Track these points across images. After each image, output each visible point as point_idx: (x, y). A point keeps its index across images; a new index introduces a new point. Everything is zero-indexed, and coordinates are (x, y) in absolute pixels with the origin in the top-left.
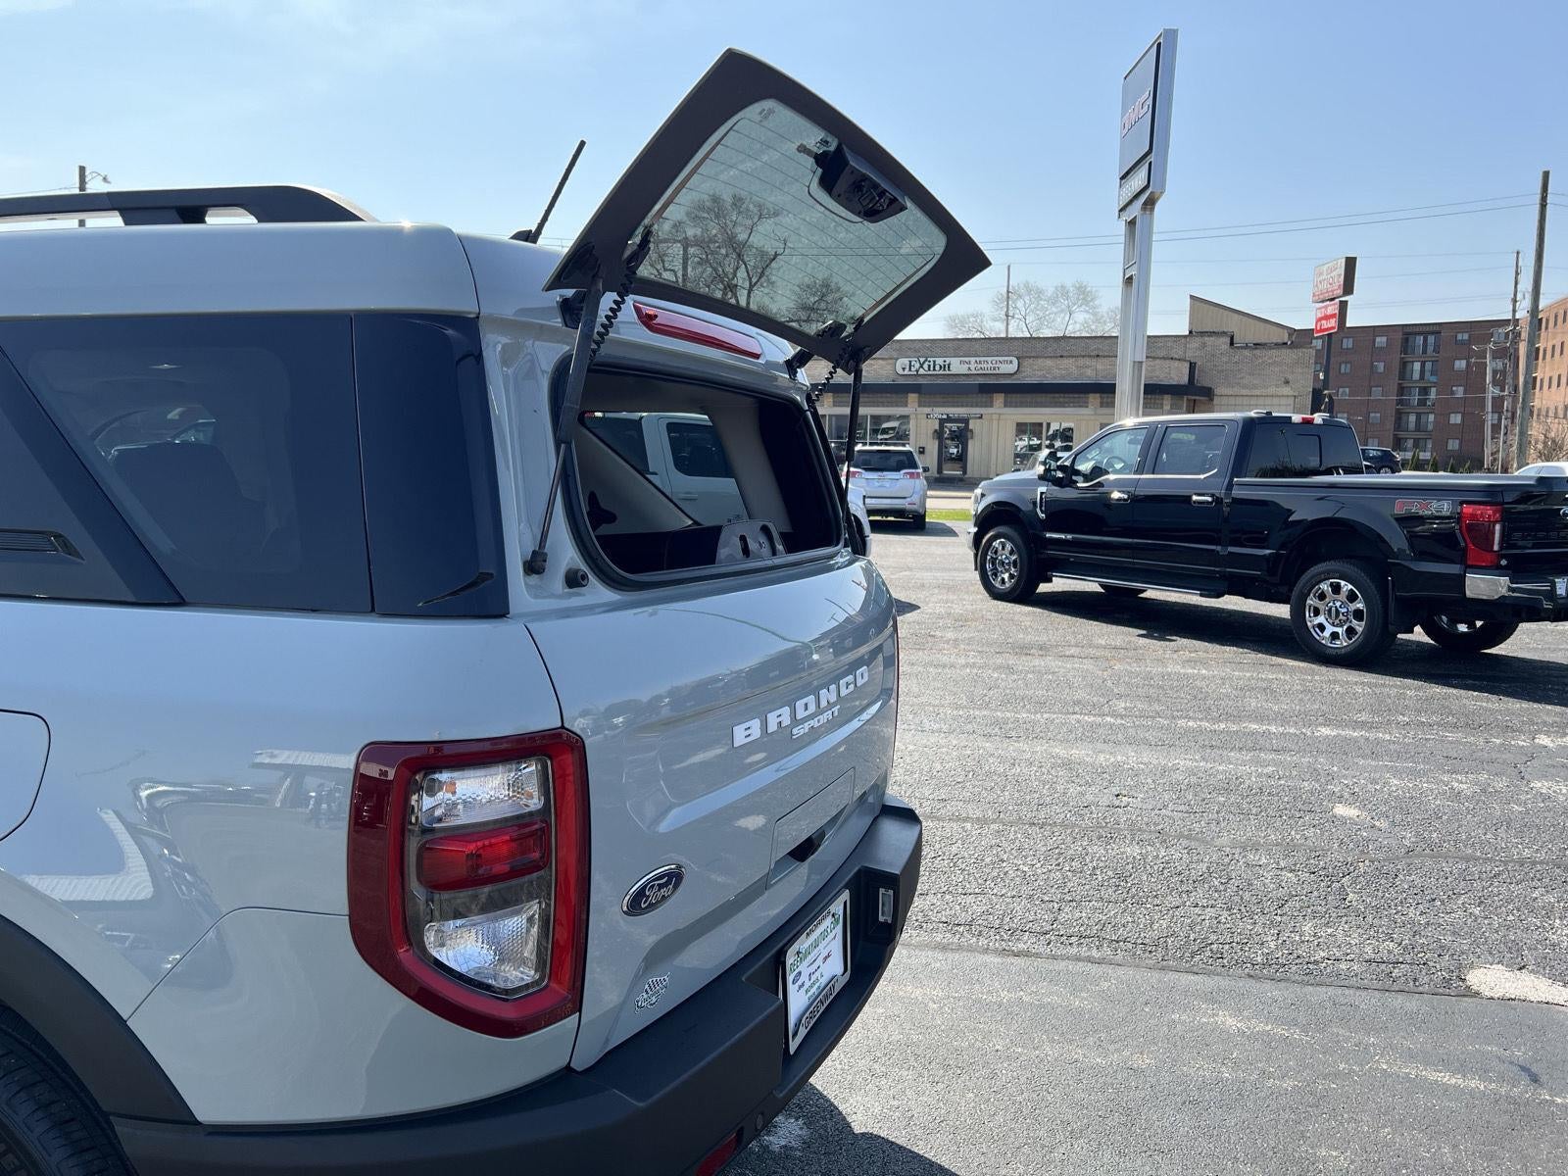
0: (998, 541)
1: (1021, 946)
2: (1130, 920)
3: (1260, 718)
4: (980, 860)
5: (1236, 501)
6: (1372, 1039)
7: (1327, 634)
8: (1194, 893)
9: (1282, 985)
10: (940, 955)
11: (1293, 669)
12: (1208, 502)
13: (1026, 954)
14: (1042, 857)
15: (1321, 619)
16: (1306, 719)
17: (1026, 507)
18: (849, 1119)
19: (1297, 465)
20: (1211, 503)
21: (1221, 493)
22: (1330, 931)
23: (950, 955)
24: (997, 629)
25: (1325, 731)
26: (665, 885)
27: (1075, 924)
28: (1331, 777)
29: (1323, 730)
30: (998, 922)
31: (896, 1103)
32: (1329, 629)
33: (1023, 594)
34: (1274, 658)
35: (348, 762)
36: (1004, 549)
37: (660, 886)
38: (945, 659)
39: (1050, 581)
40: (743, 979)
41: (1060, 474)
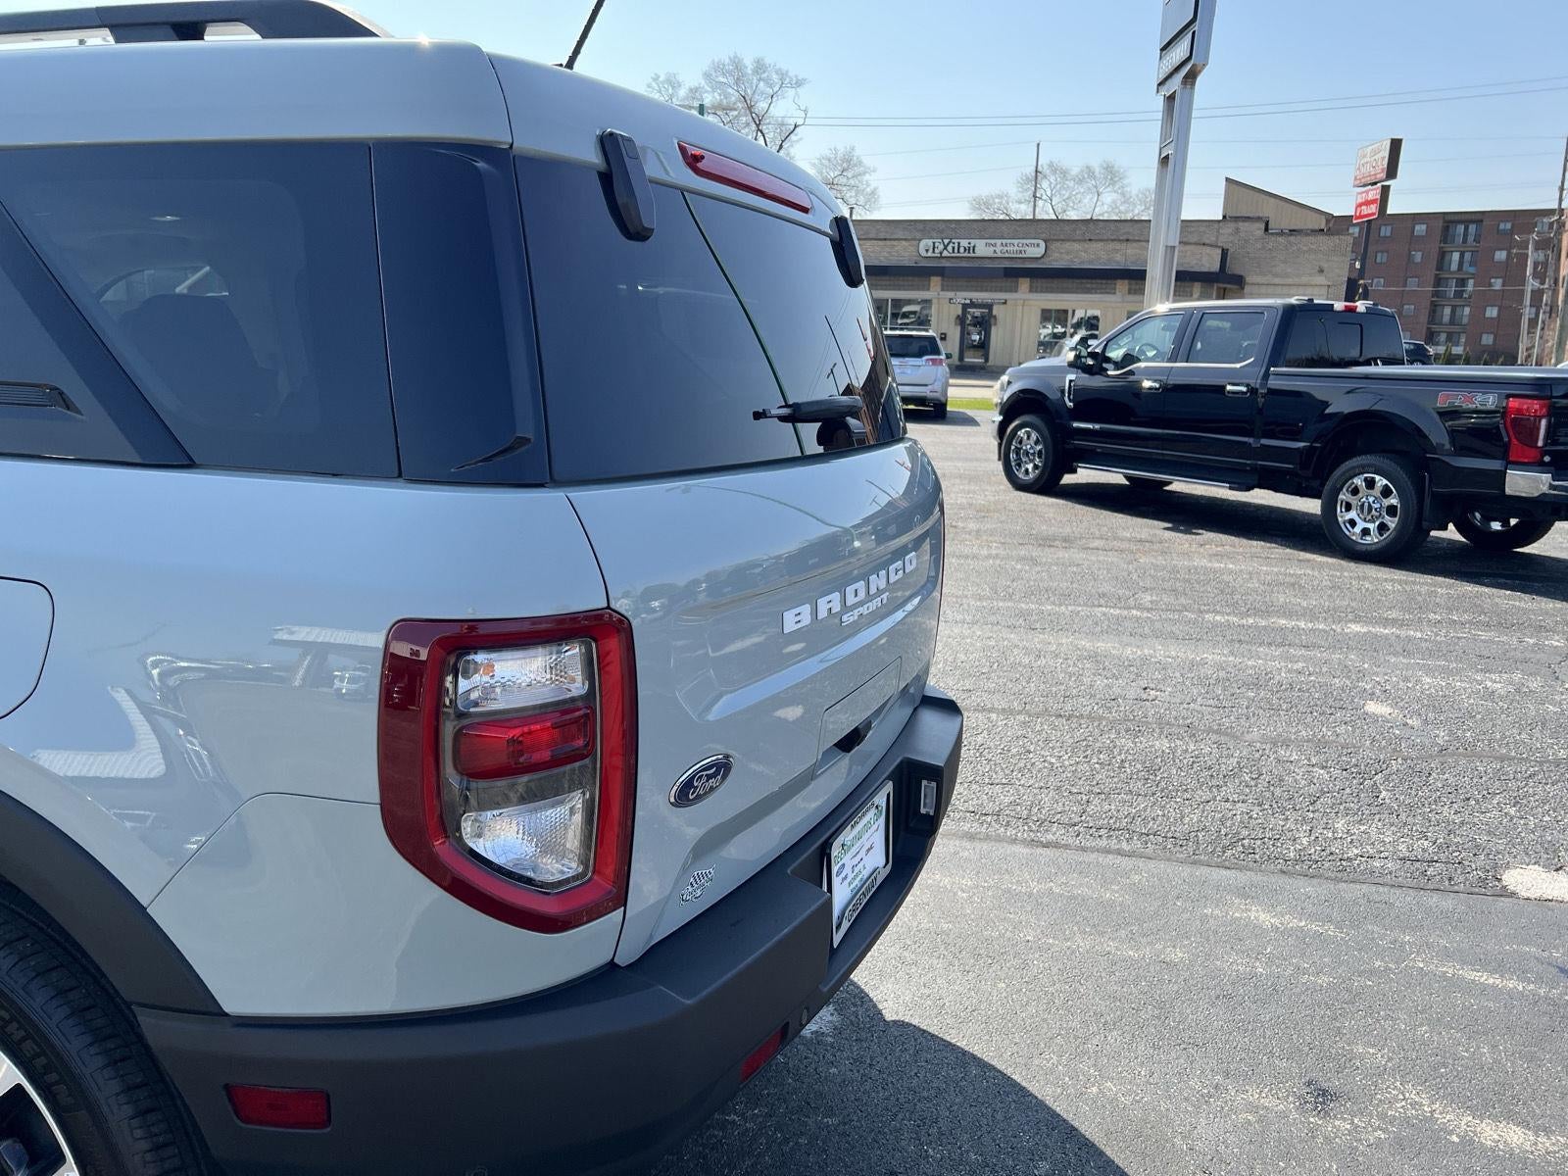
0: (1023, 431)
1: (1050, 837)
2: (1160, 813)
3: (1289, 614)
4: (1006, 751)
5: (1272, 392)
6: (1408, 938)
7: (1358, 529)
8: (1224, 788)
9: (1315, 881)
10: (967, 844)
11: (1321, 566)
12: (1243, 393)
13: (1056, 845)
14: (1070, 749)
15: (1352, 515)
16: (1335, 615)
17: (1053, 396)
18: (880, 1007)
19: (1336, 355)
20: (1245, 393)
21: (1256, 382)
22: (1363, 828)
23: (978, 845)
24: (1020, 520)
25: (1356, 628)
26: (713, 776)
27: (1104, 816)
28: (1362, 674)
29: (1353, 626)
30: (1025, 812)
31: (927, 991)
32: (1361, 525)
33: (1047, 485)
34: (1302, 553)
35: (377, 640)
36: (1029, 438)
37: (709, 777)
38: (966, 551)
39: (1074, 471)
40: (789, 872)
41: (1090, 362)
